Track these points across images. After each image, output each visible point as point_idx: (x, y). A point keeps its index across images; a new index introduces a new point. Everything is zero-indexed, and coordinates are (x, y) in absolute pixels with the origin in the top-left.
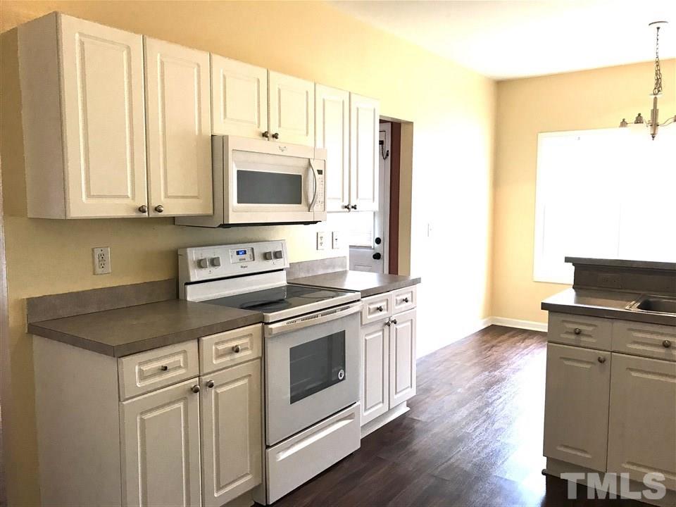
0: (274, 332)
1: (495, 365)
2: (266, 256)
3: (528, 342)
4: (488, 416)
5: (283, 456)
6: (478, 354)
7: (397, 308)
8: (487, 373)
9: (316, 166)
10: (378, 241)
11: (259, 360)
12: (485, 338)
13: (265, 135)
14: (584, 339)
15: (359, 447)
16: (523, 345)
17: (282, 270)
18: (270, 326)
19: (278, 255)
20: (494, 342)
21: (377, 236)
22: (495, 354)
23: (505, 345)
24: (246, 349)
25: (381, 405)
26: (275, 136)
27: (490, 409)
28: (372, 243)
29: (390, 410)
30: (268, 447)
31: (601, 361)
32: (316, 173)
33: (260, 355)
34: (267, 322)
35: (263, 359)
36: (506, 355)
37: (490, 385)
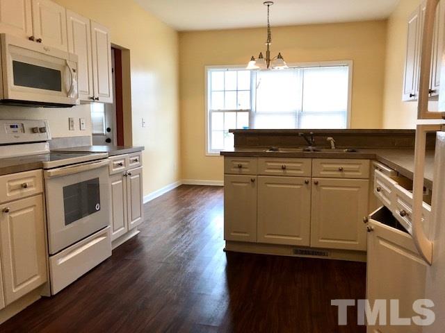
0: (52, 175)
1: (188, 204)
2: (33, 130)
3: (204, 191)
4: (188, 229)
5: (62, 261)
6: (177, 199)
7: (130, 165)
8: (184, 209)
9: (72, 66)
10: (109, 130)
11: (41, 195)
12: (179, 191)
13: (31, 39)
14: (243, 170)
15: (111, 255)
16: (202, 193)
17: (45, 142)
18: (48, 171)
19: (42, 130)
20: (185, 193)
21: (107, 127)
22: (187, 199)
23: (191, 194)
24: (31, 186)
25: (123, 228)
26: (39, 41)
27: (189, 226)
28: (105, 132)
29: (129, 232)
30: (50, 255)
31: (253, 181)
32: (72, 71)
33: (42, 191)
34: (45, 168)
35: (44, 193)
36: (193, 198)
37: (186, 215)
